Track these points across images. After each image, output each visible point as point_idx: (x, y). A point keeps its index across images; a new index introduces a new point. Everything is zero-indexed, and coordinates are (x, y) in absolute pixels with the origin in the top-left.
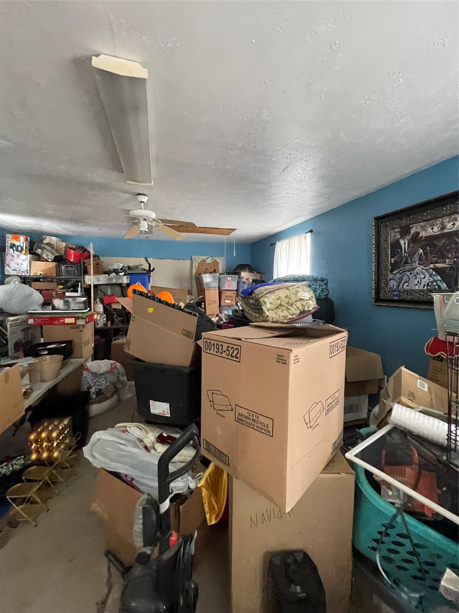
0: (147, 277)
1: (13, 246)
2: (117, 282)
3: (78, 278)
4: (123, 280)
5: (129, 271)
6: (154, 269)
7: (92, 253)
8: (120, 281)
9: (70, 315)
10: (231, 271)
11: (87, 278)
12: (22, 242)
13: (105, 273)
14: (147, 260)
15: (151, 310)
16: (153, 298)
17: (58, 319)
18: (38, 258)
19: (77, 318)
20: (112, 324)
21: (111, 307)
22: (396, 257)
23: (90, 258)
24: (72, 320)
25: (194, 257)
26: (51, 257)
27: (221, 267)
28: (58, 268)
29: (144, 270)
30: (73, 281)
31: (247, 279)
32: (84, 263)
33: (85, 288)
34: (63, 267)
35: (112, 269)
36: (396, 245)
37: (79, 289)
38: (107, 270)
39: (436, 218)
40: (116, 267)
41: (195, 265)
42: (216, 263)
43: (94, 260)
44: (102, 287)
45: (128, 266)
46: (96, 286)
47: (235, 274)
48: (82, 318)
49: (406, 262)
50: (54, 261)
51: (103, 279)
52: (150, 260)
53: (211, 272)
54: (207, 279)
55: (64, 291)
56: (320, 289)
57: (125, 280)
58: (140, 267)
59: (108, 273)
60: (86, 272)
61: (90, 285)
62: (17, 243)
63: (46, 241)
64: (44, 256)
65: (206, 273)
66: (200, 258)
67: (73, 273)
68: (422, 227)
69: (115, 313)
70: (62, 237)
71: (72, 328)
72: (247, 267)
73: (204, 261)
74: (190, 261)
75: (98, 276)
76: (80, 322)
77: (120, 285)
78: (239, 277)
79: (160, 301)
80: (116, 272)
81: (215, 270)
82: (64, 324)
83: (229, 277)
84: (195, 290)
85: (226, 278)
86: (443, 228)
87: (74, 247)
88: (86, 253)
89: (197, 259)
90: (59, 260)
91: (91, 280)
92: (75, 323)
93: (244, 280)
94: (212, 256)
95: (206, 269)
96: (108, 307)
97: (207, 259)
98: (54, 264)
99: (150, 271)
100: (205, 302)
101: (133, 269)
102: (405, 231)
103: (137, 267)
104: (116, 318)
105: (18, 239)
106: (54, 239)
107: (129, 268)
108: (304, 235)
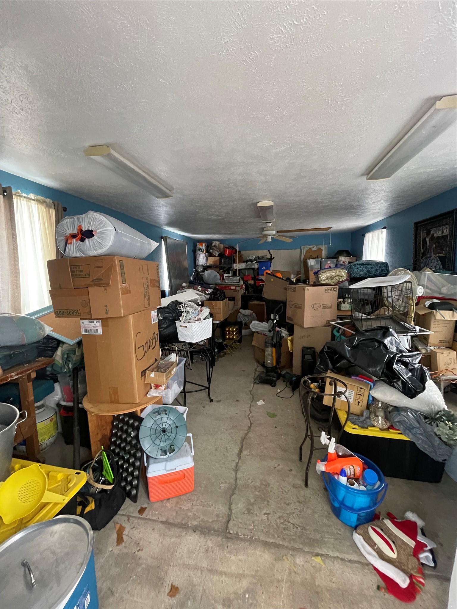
0: (269, 263)
1: (200, 249)
2: (251, 267)
3: (230, 266)
4: (255, 266)
5: (259, 260)
6: (274, 257)
7: (238, 249)
8: (253, 267)
9: (233, 285)
10: (331, 256)
11: (235, 265)
12: (203, 246)
13: (244, 262)
14: (269, 252)
15: (272, 280)
16: (273, 275)
17: (228, 287)
18: (211, 255)
19: (236, 287)
20: (248, 293)
21: (248, 283)
22: (424, 249)
23: (237, 253)
24: (234, 288)
25: (303, 247)
26: (217, 254)
27: (324, 253)
28: (220, 260)
29: (268, 258)
30: (227, 267)
31: (343, 262)
32: (233, 256)
33: (234, 271)
34: (223, 259)
35: (248, 259)
36: (424, 241)
37: (231, 272)
38: (246, 260)
39: (440, 226)
40: (250, 258)
41: (304, 252)
42: (320, 250)
43: (239, 254)
44: (243, 271)
45: (258, 257)
46: (239, 270)
47: (334, 258)
48: (239, 286)
49: (428, 252)
50: (218, 256)
51: (243, 266)
52: (271, 251)
53: (315, 257)
54: (311, 262)
55: (223, 273)
56: (380, 270)
57: (256, 266)
58: (265, 257)
59: (247, 261)
60: (234, 262)
61: (236, 270)
62: (201, 247)
63: (213, 245)
64: (214, 253)
65: (310, 259)
66: (307, 247)
67: (227, 262)
68: (435, 231)
69: (249, 286)
70: (221, 241)
71: (234, 291)
72: (344, 252)
73: (310, 249)
74: (299, 250)
75: (241, 264)
76: (238, 288)
77: (253, 269)
78: (337, 261)
79: (276, 277)
80: (251, 261)
81: (318, 256)
82: (231, 289)
83: (329, 261)
84: (302, 271)
85: (326, 262)
86: (443, 232)
87: (227, 246)
88: (234, 250)
89: (306, 248)
90: (221, 255)
91: (237, 266)
92: (235, 289)
93: (341, 263)
94: (316, 245)
95: (311, 256)
96: (246, 283)
97: (313, 247)
98: (218, 258)
99: (271, 259)
100: (309, 280)
101: (260, 259)
102: (428, 233)
103: (263, 257)
104: (251, 289)
105: (202, 245)
106: (217, 243)
107: (259, 258)
108: (381, 230)
